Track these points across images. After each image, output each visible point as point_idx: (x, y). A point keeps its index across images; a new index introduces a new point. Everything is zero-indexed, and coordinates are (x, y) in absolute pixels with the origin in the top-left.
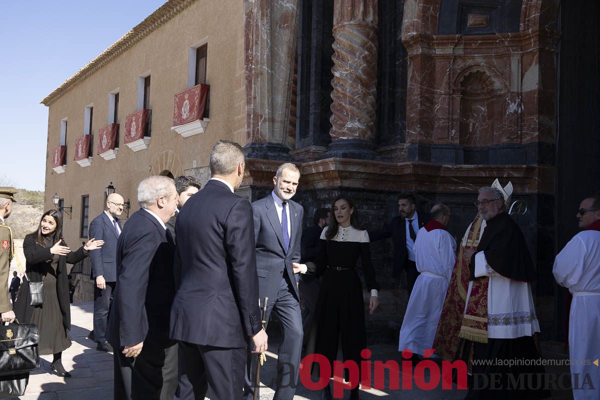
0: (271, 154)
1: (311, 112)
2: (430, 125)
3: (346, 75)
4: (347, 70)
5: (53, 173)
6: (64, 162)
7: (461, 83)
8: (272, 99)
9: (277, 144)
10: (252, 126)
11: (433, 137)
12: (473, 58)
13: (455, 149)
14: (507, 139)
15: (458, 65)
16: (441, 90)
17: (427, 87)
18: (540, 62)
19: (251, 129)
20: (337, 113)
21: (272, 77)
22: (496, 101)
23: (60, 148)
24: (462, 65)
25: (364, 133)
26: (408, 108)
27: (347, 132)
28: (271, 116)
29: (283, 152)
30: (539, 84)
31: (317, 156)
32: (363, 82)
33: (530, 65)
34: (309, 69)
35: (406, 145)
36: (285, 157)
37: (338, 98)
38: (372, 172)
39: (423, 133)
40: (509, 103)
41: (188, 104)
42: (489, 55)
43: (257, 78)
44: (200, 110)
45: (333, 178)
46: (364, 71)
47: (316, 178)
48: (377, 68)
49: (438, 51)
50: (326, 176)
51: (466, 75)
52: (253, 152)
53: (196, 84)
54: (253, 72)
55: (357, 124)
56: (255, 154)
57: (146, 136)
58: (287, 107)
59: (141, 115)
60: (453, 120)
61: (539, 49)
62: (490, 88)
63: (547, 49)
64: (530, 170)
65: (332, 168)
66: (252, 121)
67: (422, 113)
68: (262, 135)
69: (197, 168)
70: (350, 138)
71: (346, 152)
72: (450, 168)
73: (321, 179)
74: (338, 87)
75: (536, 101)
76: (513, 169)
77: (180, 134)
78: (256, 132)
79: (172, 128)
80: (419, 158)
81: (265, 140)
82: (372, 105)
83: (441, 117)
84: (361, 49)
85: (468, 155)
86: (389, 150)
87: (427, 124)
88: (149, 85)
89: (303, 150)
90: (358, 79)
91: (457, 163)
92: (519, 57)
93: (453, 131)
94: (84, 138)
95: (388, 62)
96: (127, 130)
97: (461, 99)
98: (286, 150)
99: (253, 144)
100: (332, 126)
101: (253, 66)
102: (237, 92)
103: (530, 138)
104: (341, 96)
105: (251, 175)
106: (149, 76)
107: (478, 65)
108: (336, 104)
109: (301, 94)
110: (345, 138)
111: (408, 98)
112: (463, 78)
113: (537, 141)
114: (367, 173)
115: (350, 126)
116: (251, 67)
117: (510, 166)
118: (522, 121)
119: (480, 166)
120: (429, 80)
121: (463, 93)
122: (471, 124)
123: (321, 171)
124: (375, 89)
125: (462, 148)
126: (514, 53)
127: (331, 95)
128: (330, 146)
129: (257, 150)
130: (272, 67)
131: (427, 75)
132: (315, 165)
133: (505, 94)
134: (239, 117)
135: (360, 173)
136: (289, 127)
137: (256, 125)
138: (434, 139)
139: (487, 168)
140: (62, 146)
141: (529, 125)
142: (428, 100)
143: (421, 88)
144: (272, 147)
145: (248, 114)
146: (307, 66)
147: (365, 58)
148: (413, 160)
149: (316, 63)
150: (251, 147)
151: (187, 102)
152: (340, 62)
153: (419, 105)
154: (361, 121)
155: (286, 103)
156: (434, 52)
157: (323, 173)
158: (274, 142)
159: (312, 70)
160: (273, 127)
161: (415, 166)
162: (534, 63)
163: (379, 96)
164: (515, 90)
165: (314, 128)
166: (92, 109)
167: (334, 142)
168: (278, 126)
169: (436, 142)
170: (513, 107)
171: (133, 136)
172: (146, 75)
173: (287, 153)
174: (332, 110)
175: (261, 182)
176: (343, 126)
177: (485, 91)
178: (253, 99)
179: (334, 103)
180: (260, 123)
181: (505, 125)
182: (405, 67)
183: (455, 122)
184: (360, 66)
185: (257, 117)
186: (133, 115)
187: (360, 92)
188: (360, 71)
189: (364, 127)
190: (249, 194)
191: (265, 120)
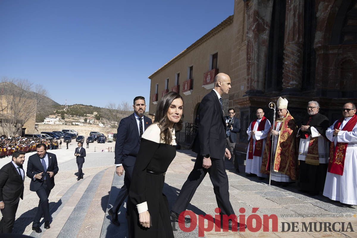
0: (258, 94)
1: (273, 78)
2: (326, 82)
3: (290, 63)
4: (290, 61)
5: (153, 104)
6: (157, 100)
8: (258, 74)
9: (260, 91)
10: (249, 84)
11: (328, 87)
12: (347, 54)
13: (338, 92)
15: (340, 57)
16: (332, 67)
17: (326, 66)
19: (249, 85)
20: (286, 78)
21: (258, 65)
23: (156, 95)
24: (342, 57)
25: (297, 86)
26: (316, 75)
27: (290, 85)
28: (257, 80)
32: (298, 65)
34: (272, 61)
35: (315, 90)
37: (287, 72)
39: (323, 85)
42: (354, 52)
43: (252, 65)
46: (298, 61)
48: (303, 60)
49: (331, 52)
51: (344, 61)
53: (212, 69)
54: (251, 63)
55: (294, 82)
57: (191, 89)
58: (263, 76)
59: (189, 82)
62: (355, 66)
66: (250, 82)
67: (323, 77)
68: (254, 87)
70: (292, 88)
72: (336, 99)
74: (286, 68)
77: (206, 88)
78: (251, 86)
79: (203, 86)
81: (255, 89)
82: (301, 75)
83: (331, 79)
84: (297, 52)
85: (344, 94)
86: (307, 93)
88: (192, 69)
89: (269, 93)
90: (295, 65)
93: (337, 84)
94: (165, 91)
96: (184, 87)
97: (341, 71)
98: (263, 93)
99: (250, 91)
100: (283, 83)
101: (251, 61)
104: (288, 71)
105: (250, 103)
106: (192, 66)
107: (349, 57)
110: (289, 88)
111: (316, 72)
112: (342, 62)
114: (299, 102)
115: (291, 83)
116: (249, 61)
119: (350, 98)
120: (327, 64)
121: (342, 68)
122: (345, 81)
124: (302, 68)
125: (341, 91)
127: (283, 71)
129: (252, 93)
130: (258, 61)
131: (325, 62)
135: (296, 101)
137: (251, 83)
140: (156, 94)
142: (326, 72)
143: (323, 67)
144: (258, 92)
145: (248, 79)
147: (298, 56)
148: (319, 96)
149: (276, 59)
151: (209, 76)
152: (287, 58)
153: (322, 74)
154: (296, 81)
156: (329, 52)
158: (258, 90)
160: (258, 84)
163: (303, 71)
165: (274, 84)
166: (168, 80)
167: (284, 89)
168: (260, 84)
169: (329, 89)
171: (186, 89)
172: (191, 66)
174: (283, 77)
176: (288, 83)
177: (352, 67)
178: (250, 74)
179: (284, 74)
180: (253, 83)
182: (315, 59)
183: (338, 81)
184: (296, 59)
185: (252, 80)
186: (186, 82)
187: (296, 69)
188: (296, 61)
189: (297, 83)
190: (249, 110)
191: (255, 81)
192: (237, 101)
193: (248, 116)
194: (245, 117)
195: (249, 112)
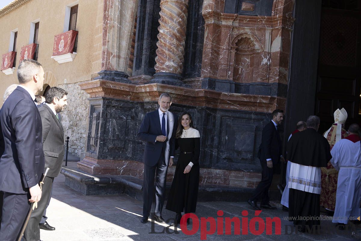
0: (116, 78)
1: (143, 53)
2: (216, 68)
3: (167, 32)
4: (167, 29)
7: (236, 43)
8: (120, 44)
9: (122, 72)
10: (105, 60)
11: (218, 74)
12: (244, 29)
13: (230, 83)
14: (260, 79)
15: (235, 33)
16: (224, 46)
17: (216, 44)
18: (282, 36)
19: (105, 61)
20: (160, 55)
21: (120, 29)
22: (255, 56)
24: (237, 33)
25: (176, 69)
26: (203, 56)
27: (165, 67)
28: (118, 55)
29: (125, 77)
30: (280, 48)
31: (146, 81)
32: (177, 37)
33: (276, 37)
34: (144, 26)
35: (201, 79)
36: (125, 80)
37: (161, 46)
38: (179, 93)
39: (212, 72)
40: (263, 58)
41: (63, 42)
42: (253, 28)
43: (111, 29)
44: (71, 47)
45: (156, 96)
46: (178, 31)
47: (145, 95)
48: (186, 30)
49: (224, 23)
50: (151, 94)
51: (239, 39)
52: (105, 76)
53: (69, 30)
54: (108, 25)
55: (172, 64)
56: (106, 77)
58: (128, 49)
59: (32, 47)
60: (230, 65)
61: (282, 27)
62: (253, 48)
63: (286, 28)
64: (272, 99)
65: (155, 89)
66: (105, 56)
67: (211, 60)
68: (111, 66)
69: (67, 84)
70: (167, 71)
71: (164, 80)
72: (226, 95)
73: (148, 96)
74: (161, 39)
75: (278, 58)
76: (263, 98)
77: (56, 62)
78: (108, 63)
79: (52, 57)
80: (209, 88)
81: (113, 69)
82: (182, 52)
83: (223, 63)
84: (177, 17)
85: (238, 88)
86: (190, 81)
87: (214, 66)
88: (38, 28)
89: (137, 77)
90: (174, 36)
91: (230, 91)
92: (270, 31)
93: (230, 72)
95: (193, 27)
96: (22, 55)
97: (235, 53)
98: (127, 76)
99: (105, 71)
100: (156, 63)
101: (109, 21)
102: (95, 37)
103: (274, 80)
104: (163, 45)
105: (103, 91)
106: (39, 23)
107: (246, 34)
108: (160, 50)
109: (138, 42)
110: (164, 71)
111: (204, 50)
112: (237, 41)
113: (277, 82)
114: (176, 94)
115: (168, 64)
116: (107, 22)
117: (261, 96)
118: (270, 69)
119: (244, 94)
120: (217, 40)
121: (237, 49)
122: (240, 69)
123: (148, 91)
124: (184, 43)
125: (234, 83)
126: (268, 28)
127: (157, 44)
128: (155, 76)
129: (108, 75)
130: (120, 23)
131: (216, 37)
132: (144, 87)
133: (261, 52)
134: (97, 53)
135: (172, 93)
136: (129, 62)
137: (108, 59)
138: (218, 76)
139: (248, 96)
141: (273, 72)
142: (216, 52)
143: (212, 44)
144: (118, 74)
145: (103, 52)
146: (142, 24)
147: (179, 23)
148: (205, 88)
149: (148, 24)
150: (104, 73)
152: (164, 24)
153: (210, 55)
154: (175, 61)
155: (128, 46)
156: (221, 23)
157: (149, 92)
158: (118, 70)
159: (145, 27)
160: (119, 61)
161: (206, 92)
162: (279, 35)
163: (186, 47)
164: (267, 50)
165: (145, 63)
167: (157, 73)
168: (122, 61)
169: (219, 78)
170: (265, 61)
172: (36, 21)
173: (127, 78)
174: (157, 53)
175: (109, 95)
176: (163, 64)
177: (250, 49)
178: (107, 42)
179: (158, 49)
180: (111, 58)
181: (260, 71)
182: (203, 30)
183: (231, 67)
184: (176, 27)
185: (109, 54)
186: (26, 47)
187: (175, 43)
188: (176, 31)
189: (176, 66)
190: (101, 102)
191: (114, 56)
192: (85, 87)
193: (100, 113)
194: (95, 115)
195: (102, 106)
